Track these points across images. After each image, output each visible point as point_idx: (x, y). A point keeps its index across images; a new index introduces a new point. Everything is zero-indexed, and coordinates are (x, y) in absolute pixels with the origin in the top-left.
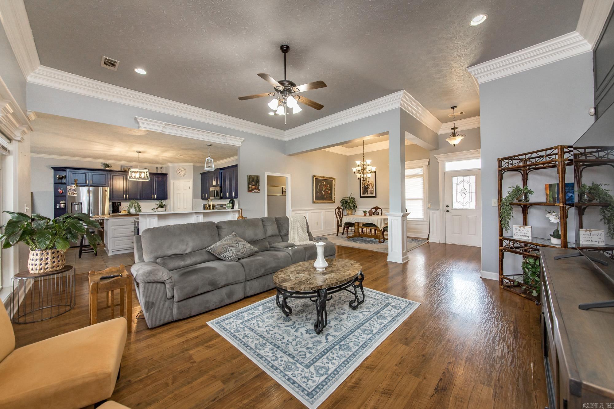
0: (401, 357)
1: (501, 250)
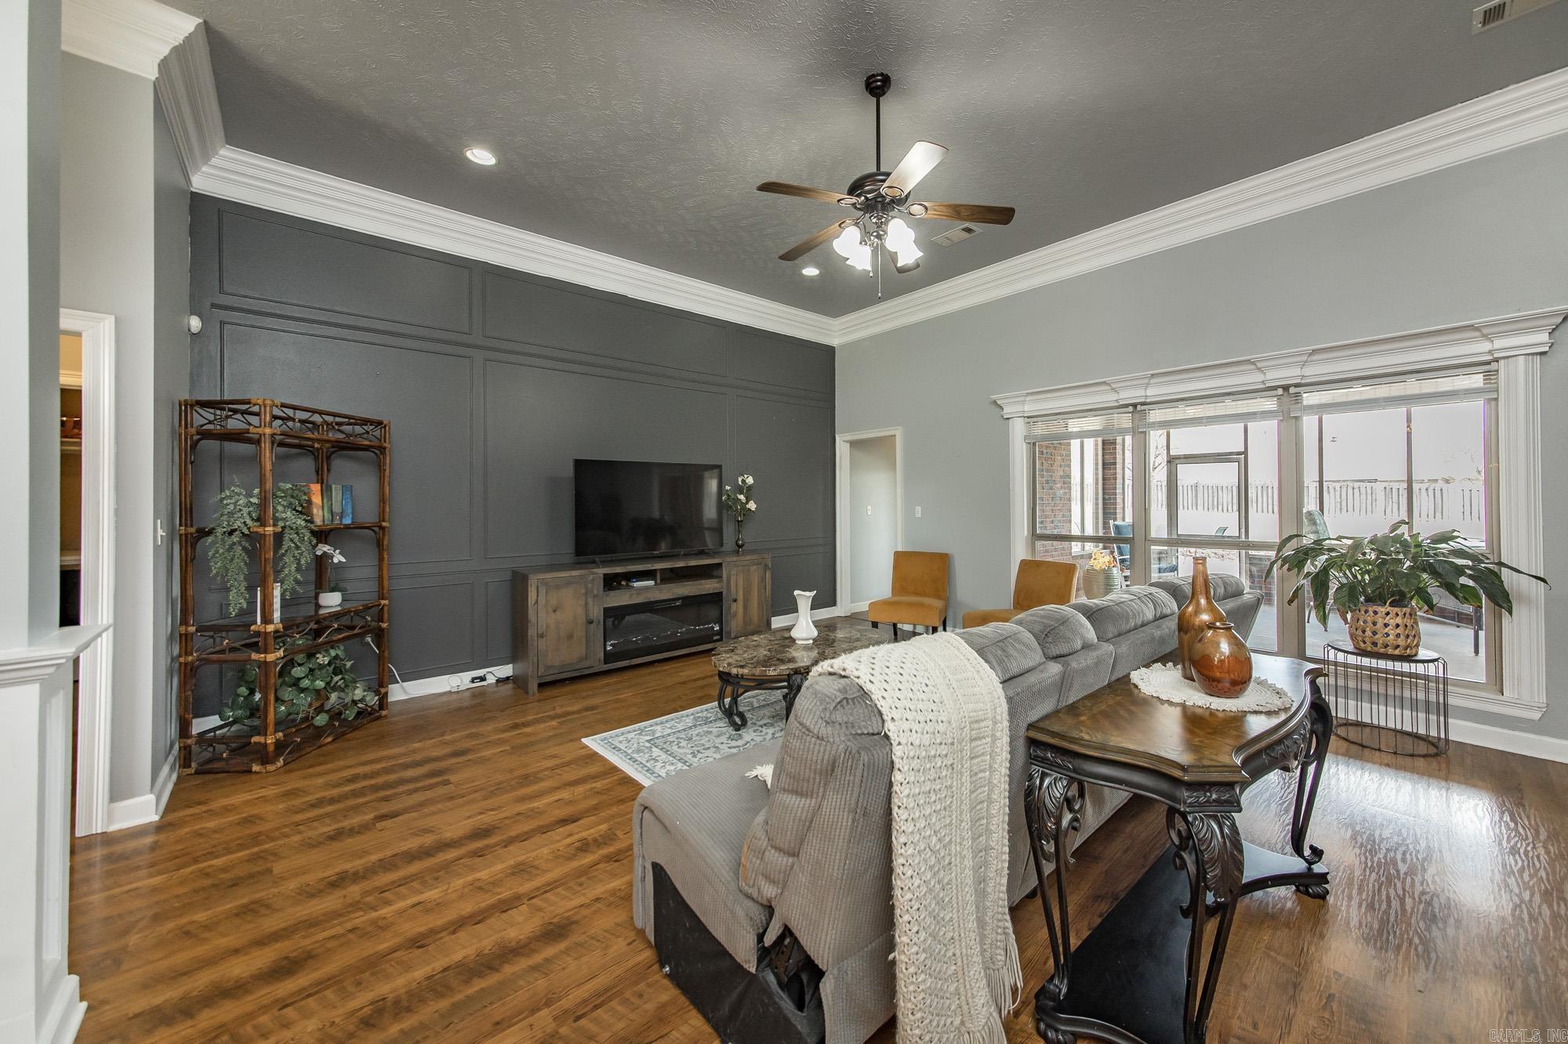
1: (186, 664)
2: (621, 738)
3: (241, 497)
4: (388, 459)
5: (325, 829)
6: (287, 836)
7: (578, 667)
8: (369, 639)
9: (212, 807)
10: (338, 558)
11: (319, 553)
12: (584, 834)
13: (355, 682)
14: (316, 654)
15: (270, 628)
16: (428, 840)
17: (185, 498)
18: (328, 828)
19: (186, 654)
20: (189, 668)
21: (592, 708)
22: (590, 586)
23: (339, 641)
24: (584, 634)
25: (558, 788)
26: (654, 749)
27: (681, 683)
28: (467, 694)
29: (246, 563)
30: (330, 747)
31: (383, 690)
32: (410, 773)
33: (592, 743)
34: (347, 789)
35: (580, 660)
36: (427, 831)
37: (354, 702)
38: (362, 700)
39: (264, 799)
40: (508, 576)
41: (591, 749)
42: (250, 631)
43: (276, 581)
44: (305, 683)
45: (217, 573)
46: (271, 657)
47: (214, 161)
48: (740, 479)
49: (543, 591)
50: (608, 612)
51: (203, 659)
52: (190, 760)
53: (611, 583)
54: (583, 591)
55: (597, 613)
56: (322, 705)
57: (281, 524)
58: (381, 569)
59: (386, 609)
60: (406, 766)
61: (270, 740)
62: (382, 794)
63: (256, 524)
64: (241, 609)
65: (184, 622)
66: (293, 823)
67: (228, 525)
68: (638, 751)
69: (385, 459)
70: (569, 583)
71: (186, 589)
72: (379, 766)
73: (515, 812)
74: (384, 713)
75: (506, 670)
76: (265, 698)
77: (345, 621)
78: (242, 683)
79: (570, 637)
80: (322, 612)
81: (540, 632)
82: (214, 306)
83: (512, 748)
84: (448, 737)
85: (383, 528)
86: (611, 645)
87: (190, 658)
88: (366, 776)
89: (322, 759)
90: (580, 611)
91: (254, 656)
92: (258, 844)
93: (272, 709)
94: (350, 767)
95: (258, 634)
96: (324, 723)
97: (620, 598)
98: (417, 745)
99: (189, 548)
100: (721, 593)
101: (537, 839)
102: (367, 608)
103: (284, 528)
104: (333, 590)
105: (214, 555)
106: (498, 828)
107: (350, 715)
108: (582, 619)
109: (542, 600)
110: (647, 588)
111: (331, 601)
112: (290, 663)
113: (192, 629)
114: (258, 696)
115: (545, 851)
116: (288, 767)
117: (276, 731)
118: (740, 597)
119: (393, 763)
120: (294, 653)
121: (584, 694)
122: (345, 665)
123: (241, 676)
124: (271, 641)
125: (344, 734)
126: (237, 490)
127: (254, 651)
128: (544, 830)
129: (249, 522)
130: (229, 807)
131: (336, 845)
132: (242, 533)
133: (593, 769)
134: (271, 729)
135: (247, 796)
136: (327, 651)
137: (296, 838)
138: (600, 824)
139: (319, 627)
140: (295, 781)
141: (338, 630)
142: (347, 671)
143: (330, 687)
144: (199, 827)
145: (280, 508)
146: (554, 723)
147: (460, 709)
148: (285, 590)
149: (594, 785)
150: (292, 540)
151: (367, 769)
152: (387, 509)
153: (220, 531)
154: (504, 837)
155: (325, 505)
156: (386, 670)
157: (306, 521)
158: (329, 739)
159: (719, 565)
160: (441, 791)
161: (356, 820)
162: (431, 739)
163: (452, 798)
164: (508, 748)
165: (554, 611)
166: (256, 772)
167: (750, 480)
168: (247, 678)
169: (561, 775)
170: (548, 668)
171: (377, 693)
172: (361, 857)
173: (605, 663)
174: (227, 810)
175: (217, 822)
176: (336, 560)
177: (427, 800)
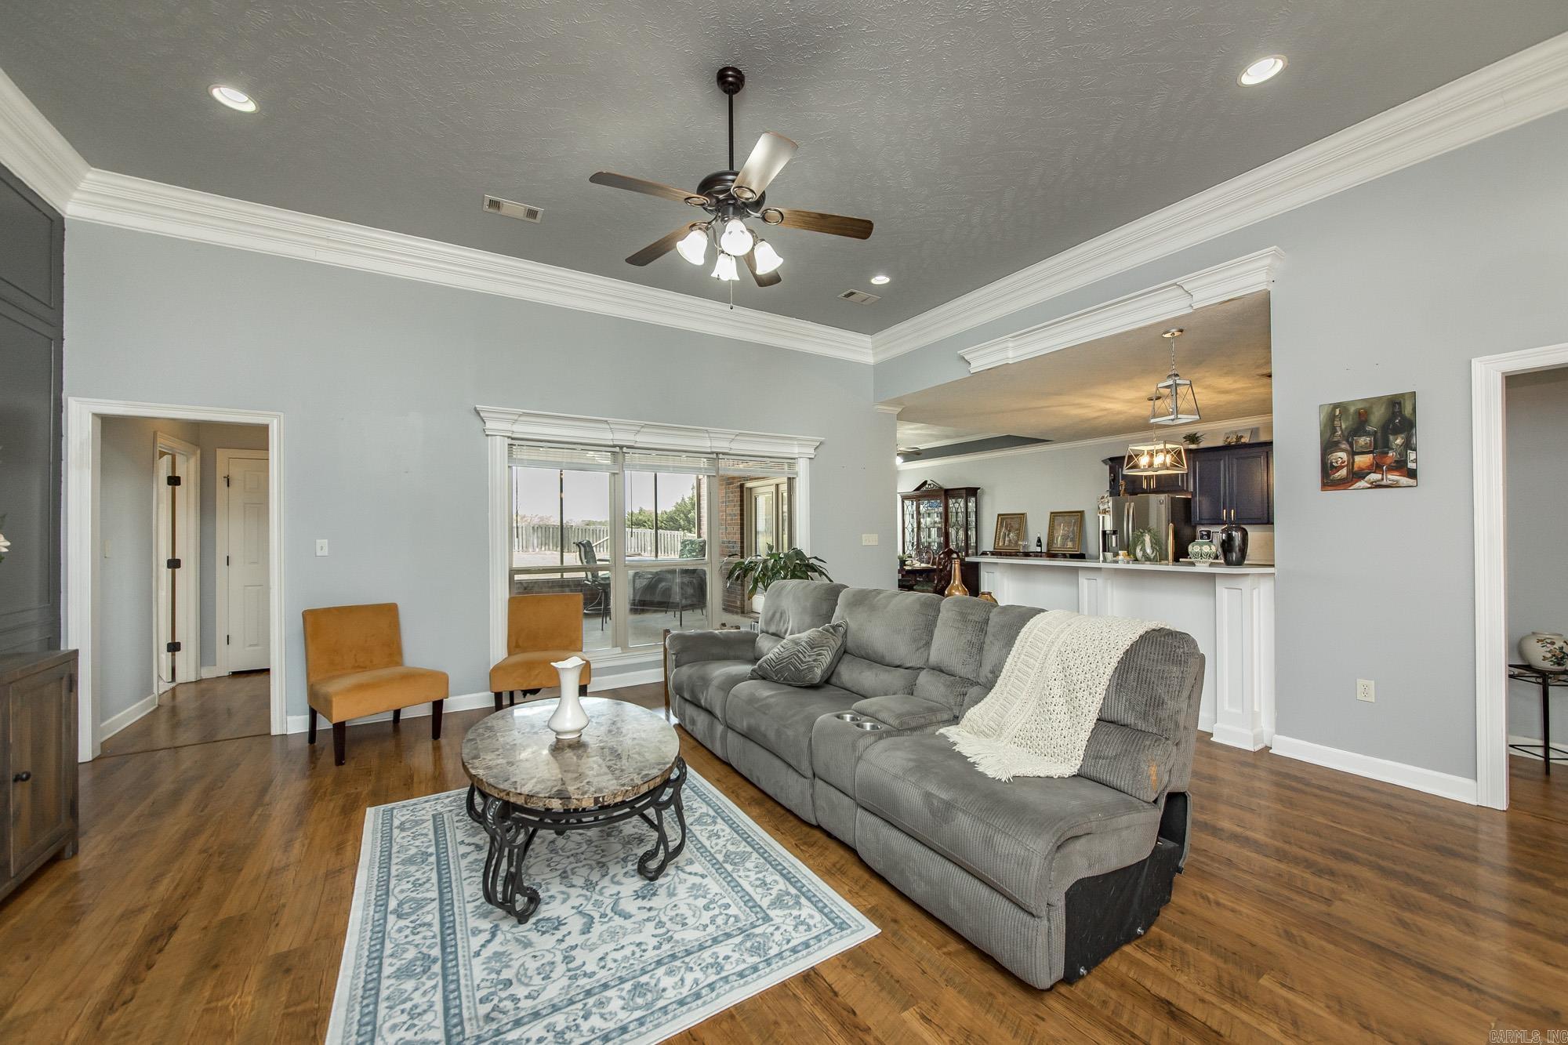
0: (282, 923)
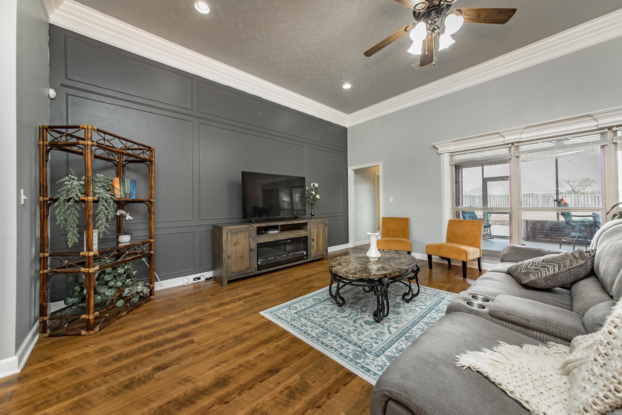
1: (44, 274)
2: (280, 312)
3: (76, 181)
4: (153, 167)
5: (123, 379)
6: (98, 386)
7: (246, 272)
8: (144, 259)
9: (54, 362)
10: (128, 217)
11: (118, 214)
12: (287, 383)
13: (137, 282)
14: (117, 267)
15: (91, 254)
16: (188, 388)
17: (43, 181)
18: (124, 378)
19: (44, 269)
20: (45, 276)
21: (258, 294)
22: (251, 232)
23: (129, 260)
24: (248, 256)
25: (257, 346)
26: (301, 319)
27: (296, 280)
28: (192, 287)
29: (77, 218)
30: (125, 318)
31: (152, 286)
32: (170, 335)
33: (267, 314)
34: (135, 346)
35: (247, 269)
36: (187, 380)
37: (138, 293)
38: (142, 292)
39: (87, 355)
40: (211, 228)
41: (267, 319)
42: (79, 255)
43: (94, 228)
44: (111, 284)
45: (61, 223)
46: (91, 270)
47: (62, 7)
48: (312, 185)
49: (229, 235)
50: (259, 245)
51: (54, 272)
52: (46, 329)
53: (260, 231)
54: (248, 235)
55: (254, 246)
56: (121, 294)
57: (97, 196)
58: (150, 223)
59: (153, 244)
60: (168, 330)
61: (91, 317)
62: (156, 350)
63: (83, 195)
64: (75, 243)
65: (42, 250)
66: (103, 374)
67: (67, 196)
68: (294, 320)
69: (152, 166)
70: (241, 231)
71: (43, 232)
72: (152, 330)
73: (238, 364)
74: (152, 297)
75: (210, 274)
76: (89, 293)
77: (132, 251)
78: (76, 284)
79: (242, 258)
80: (120, 245)
81: (228, 255)
82: (63, 85)
83: (223, 318)
84: (187, 312)
85: (151, 203)
86: (260, 261)
87: (46, 271)
88: (146, 338)
89: (120, 326)
90: (246, 245)
91: (82, 269)
92: (80, 392)
93: (92, 300)
94: (136, 331)
95: (84, 257)
96: (121, 305)
97: (264, 239)
98: (172, 316)
99: (45, 209)
100: (307, 237)
101: (259, 387)
102: (144, 243)
103: (99, 198)
104: (125, 234)
105: (59, 212)
106: (230, 377)
107: (136, 299)
108: (247, 250)
109: (229, 239)
110: (276, 234)
111: (125, 239)
112: (103, 272)
113: (47, 255)
114: (85, 292)
115: (267, 397)
116: (102, 331)
117: (94, 312)
118: (315, 239)
119: (160, 328)
120: (105, 268)
121: (251, 286)
122: (133, 273)
123: (76, 281)
124: (92, 261)
125: (132, 310)
126: (73, 177)
127: (82, 267)
128: (260, 379)
129: (79, 195)
130: (64, 362)
131: (130, 393)
132: (75, 200)
133: (272, 332)
134: (92, 310)
135: (77, 353)
136: (123, 267)
137: (104, 387)
138: (293, 374)
139: (119, 253)
140: (105, 341)
141: (129, 255)
142: (133, 276)
143: (125, 286)
144: (43, 378)
145: (97, 188)
146: (241, 302)
147: (190, 295)
148: (100, 233)
149: (278, 343)
150: (103, 205)
151: (146, 332)
152: (153, 193)
153: (62, 199)
154: (236, 386)
155: (122, 189)
156: (153, 276)
157: (111, 195)
158: (125, 313)
159: (306, 224)
160: (189, 348)
161: (141, 372)
162: (179, 312)
163: (197, 353)
164: (221, 318)
165: (235, 245)
166: (83, 335)
167: (317, 185)
168: (80, 281)
169: (255, 336)
170: (232, 273)
171: (148, 287)
172: (147, 405)
173: (258, 270)
174: (64, 363)
175: (55, 374)
176: (127, 218)
177: (182, 355)
